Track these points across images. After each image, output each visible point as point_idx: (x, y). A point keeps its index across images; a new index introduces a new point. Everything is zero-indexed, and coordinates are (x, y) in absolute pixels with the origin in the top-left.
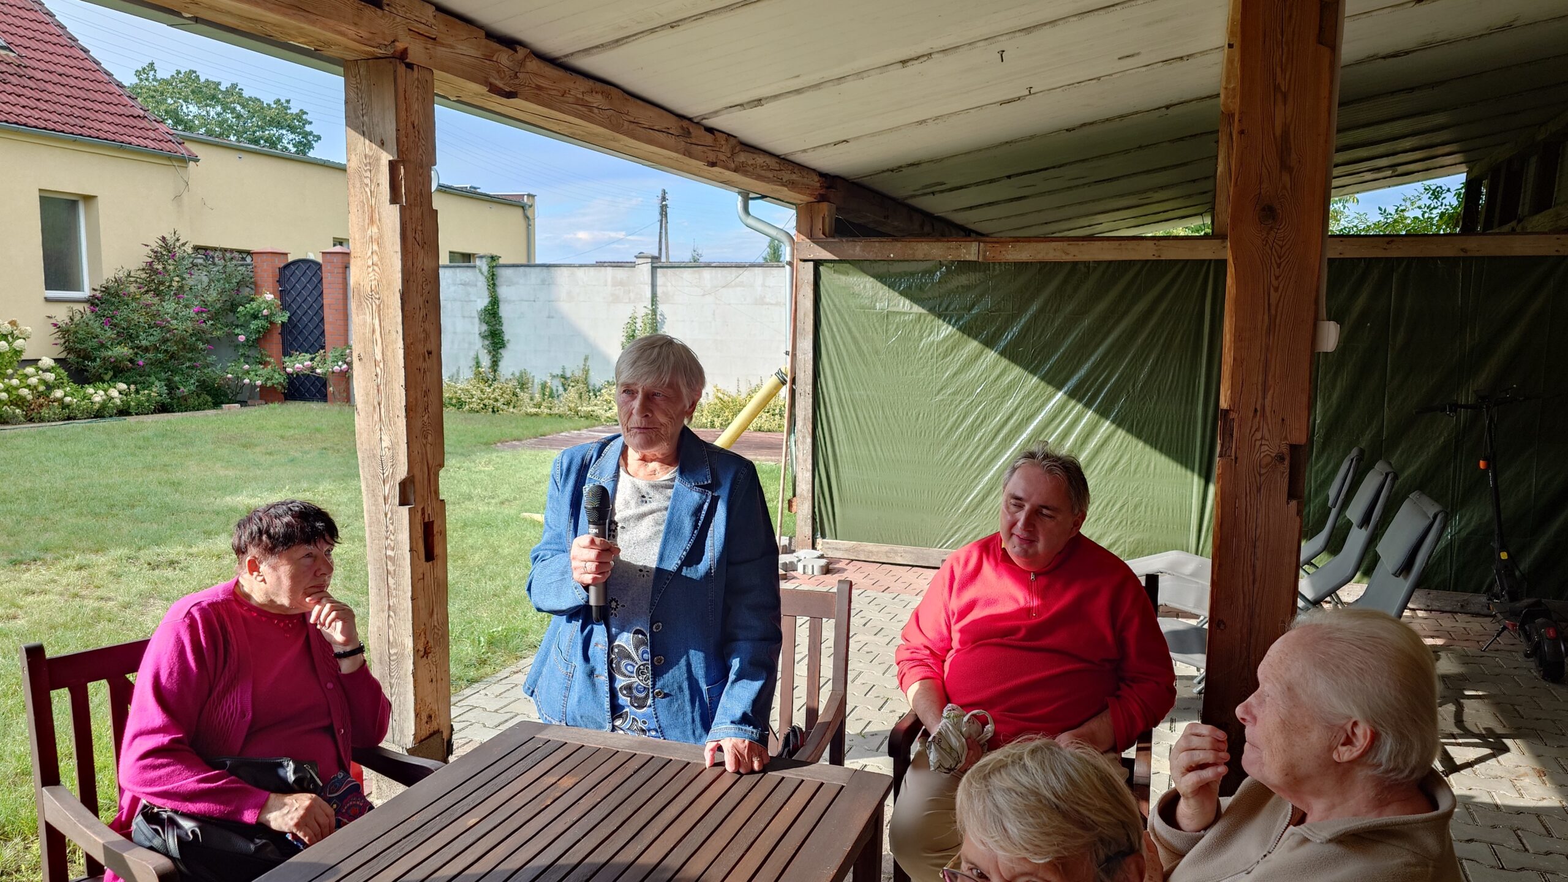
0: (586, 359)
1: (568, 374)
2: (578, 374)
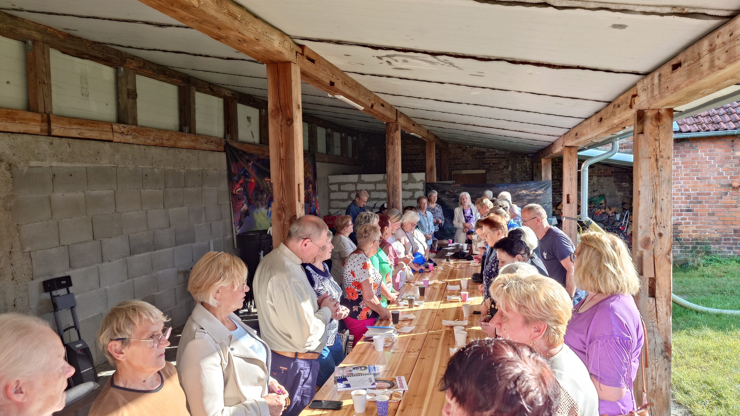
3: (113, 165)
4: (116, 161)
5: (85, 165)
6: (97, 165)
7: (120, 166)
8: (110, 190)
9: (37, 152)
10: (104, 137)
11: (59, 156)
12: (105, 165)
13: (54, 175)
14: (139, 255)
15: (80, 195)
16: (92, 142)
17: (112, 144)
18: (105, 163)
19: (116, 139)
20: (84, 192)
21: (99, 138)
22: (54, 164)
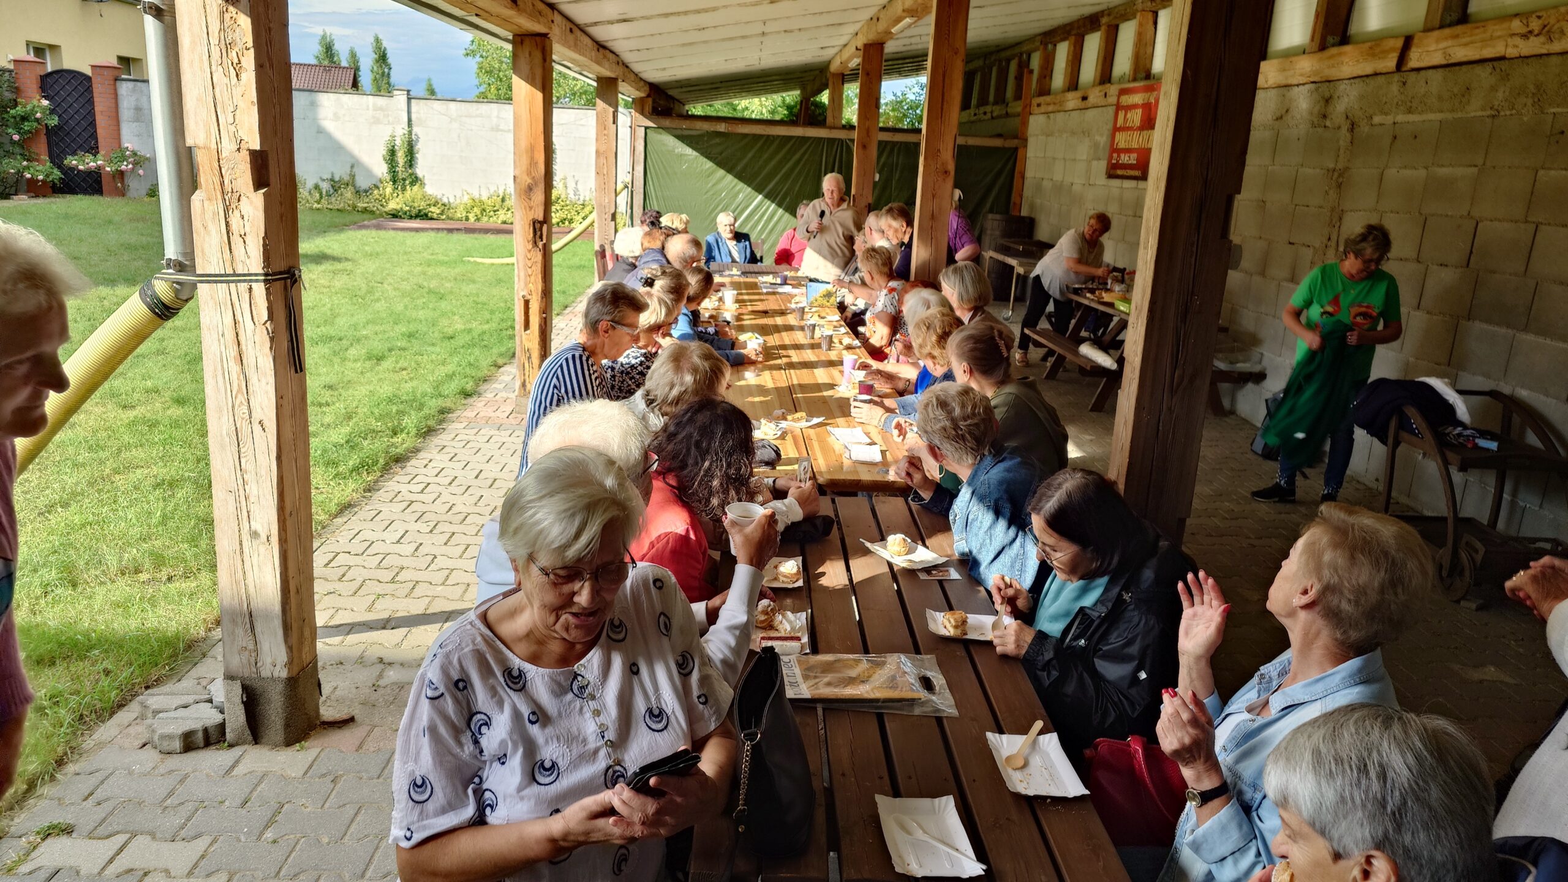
0: (352, 167)
1: (337, 179)
2: (346, 178)
3: (1489, 112)
4: (1496, 103)
5: (1439, 116)
6: (1459, 115)
7: (1502, 113)
8: (1470, 166)
9: (1384, 99)
10: (1488, 53)
11: (1409, 104)
12: (1473, 114)
13: (1395, 138)
14: (1485, 326)
15: (1422, 173)
16: (1464, 68)
17: (1504, 65)
18: (1475, 109)
19: (1511, 52)
20: (1426, 168)
21: (1477, 57)
22: (1400, 118)
